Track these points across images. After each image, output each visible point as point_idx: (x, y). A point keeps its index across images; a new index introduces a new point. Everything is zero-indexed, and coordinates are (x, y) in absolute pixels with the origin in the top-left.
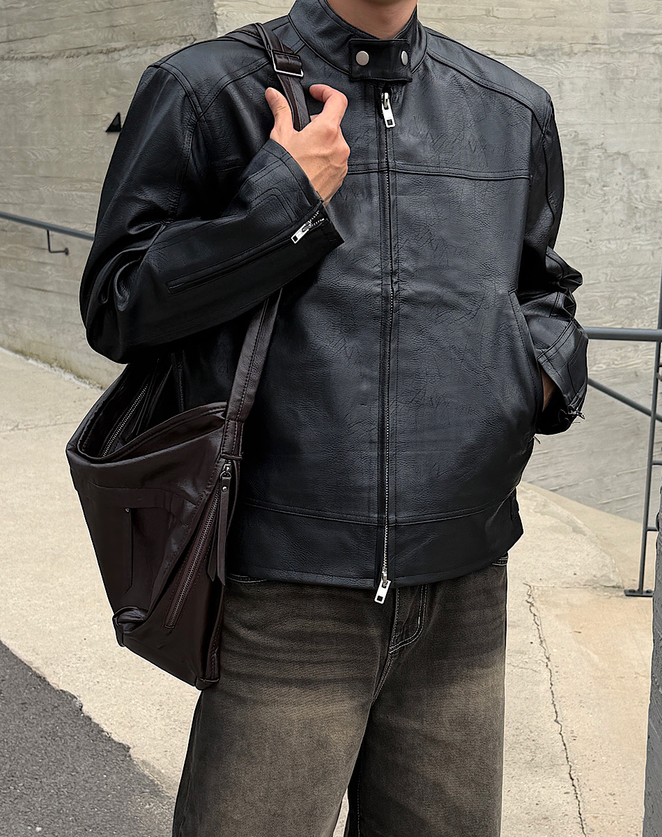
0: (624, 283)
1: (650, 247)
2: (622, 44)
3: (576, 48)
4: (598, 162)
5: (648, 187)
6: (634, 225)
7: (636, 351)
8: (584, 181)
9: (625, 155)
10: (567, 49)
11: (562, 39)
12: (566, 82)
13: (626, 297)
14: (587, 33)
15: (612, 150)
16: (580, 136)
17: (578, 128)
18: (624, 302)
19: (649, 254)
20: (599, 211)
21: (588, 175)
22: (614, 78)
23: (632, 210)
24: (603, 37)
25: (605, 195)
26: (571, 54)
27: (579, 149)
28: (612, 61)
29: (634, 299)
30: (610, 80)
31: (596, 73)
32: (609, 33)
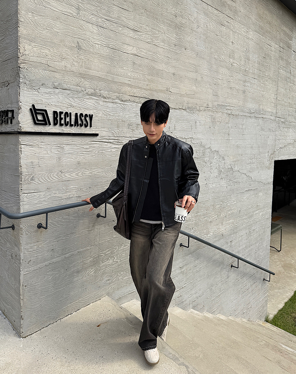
4: (209, 154)
8: (204, 161)
9: (218, 151)
21: (205, 159)
23: (220, 172)
25: (211, 167)
30: (213, 122)
31: (208, 119)
32: (212, 103)
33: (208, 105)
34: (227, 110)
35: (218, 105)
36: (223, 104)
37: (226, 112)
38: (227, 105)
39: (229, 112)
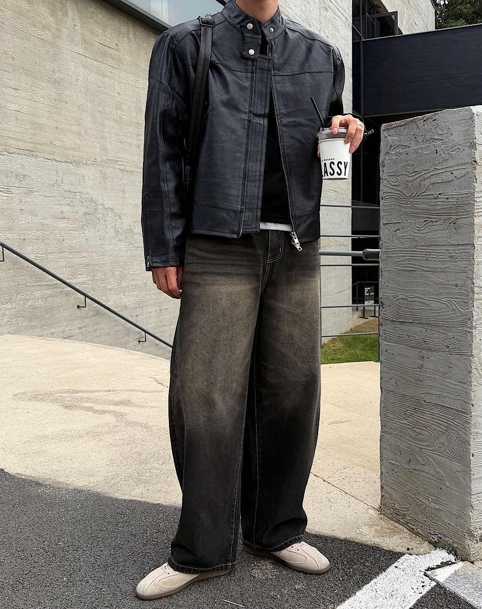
0: (117, 264)
1: (125, 249)
2: (106, 163)
3: (89, 162)
4: (102, 211)
5: (122, 223)
6: (118, 239)
7: (124, 295)
8: (97, 218)
9: (112, 209)
10: (85, 162)
11: (82, 158)
12: (86, 176)
13: (118, 271)
14: (92, 157)
15: (107, 206)
16: (94, 199)
17: (92, 196)
18: (117, 273)
19: (125, 251)
20: (104, 232)
21: (98, 216)
22: (104, 177)
23: (117, 232)
24: (99, 159)
25: (106, 225)
26: (86, 164)
27: (93, 204)
28: (103, 169)
29: (122, 272)
30: (103, 177)
31: (97, 173)
32: (101, 158)
33: (95, 159)
34: (119, 165)
35: (108, 159)
36: (114, 159)
37: (118, 167)
38: (118, 160)
39: (122, 167)
